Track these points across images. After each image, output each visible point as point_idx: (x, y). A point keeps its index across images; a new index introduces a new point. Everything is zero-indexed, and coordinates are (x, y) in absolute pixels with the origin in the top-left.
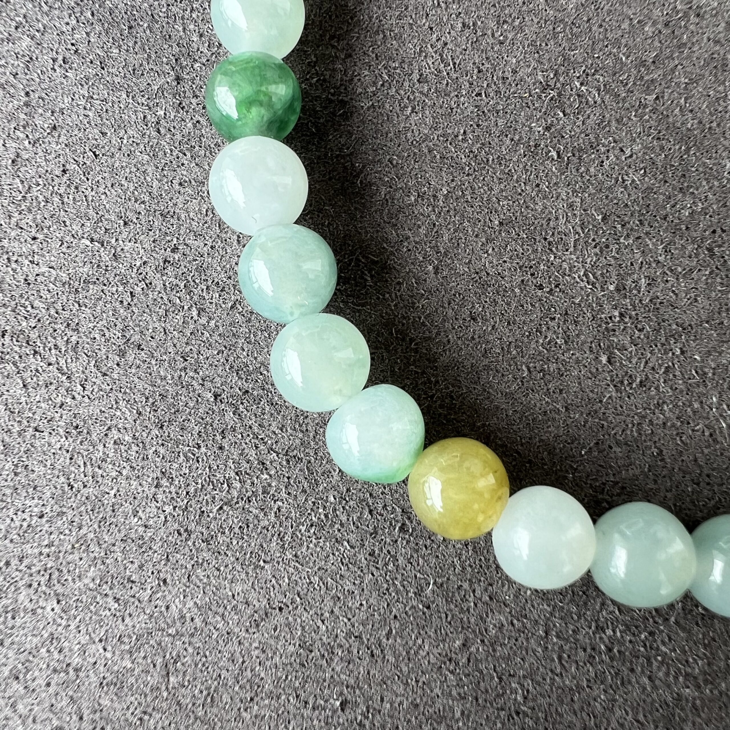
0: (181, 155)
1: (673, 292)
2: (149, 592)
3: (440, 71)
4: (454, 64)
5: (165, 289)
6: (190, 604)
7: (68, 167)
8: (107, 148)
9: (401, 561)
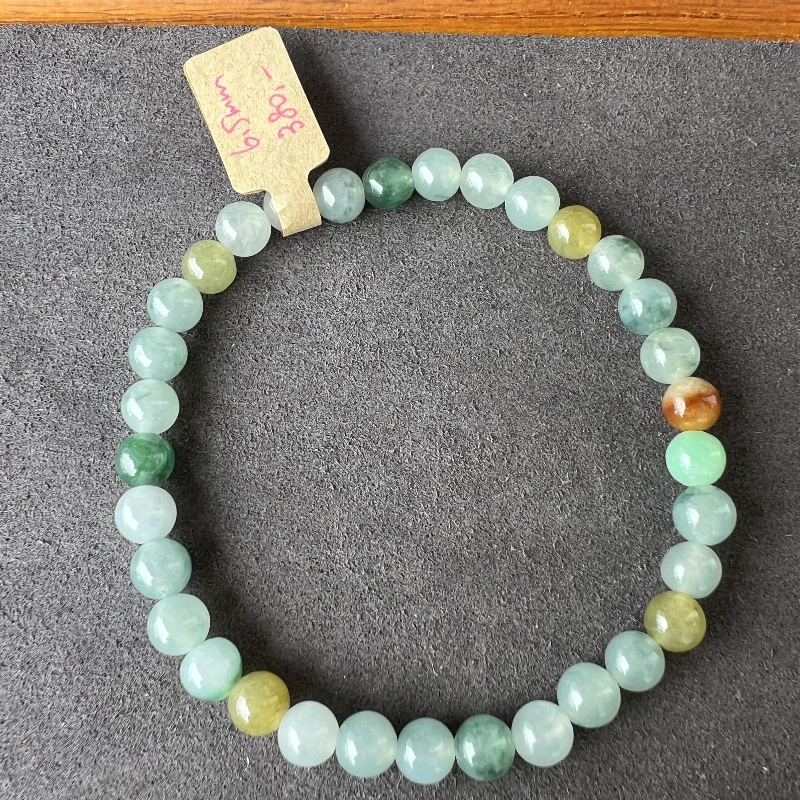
0: (102, 486)
1: (402, 574)
2: (69, 772)
3: (264, 435)
4: (273, 430)
5: (89, 574)
6: (95, 780)
7: (31, 494)
8: (56, 482)
9: (230, 750)
